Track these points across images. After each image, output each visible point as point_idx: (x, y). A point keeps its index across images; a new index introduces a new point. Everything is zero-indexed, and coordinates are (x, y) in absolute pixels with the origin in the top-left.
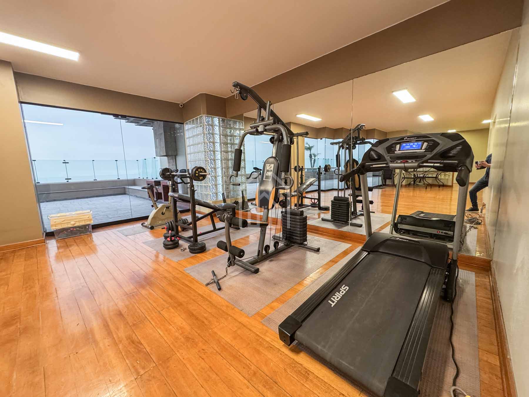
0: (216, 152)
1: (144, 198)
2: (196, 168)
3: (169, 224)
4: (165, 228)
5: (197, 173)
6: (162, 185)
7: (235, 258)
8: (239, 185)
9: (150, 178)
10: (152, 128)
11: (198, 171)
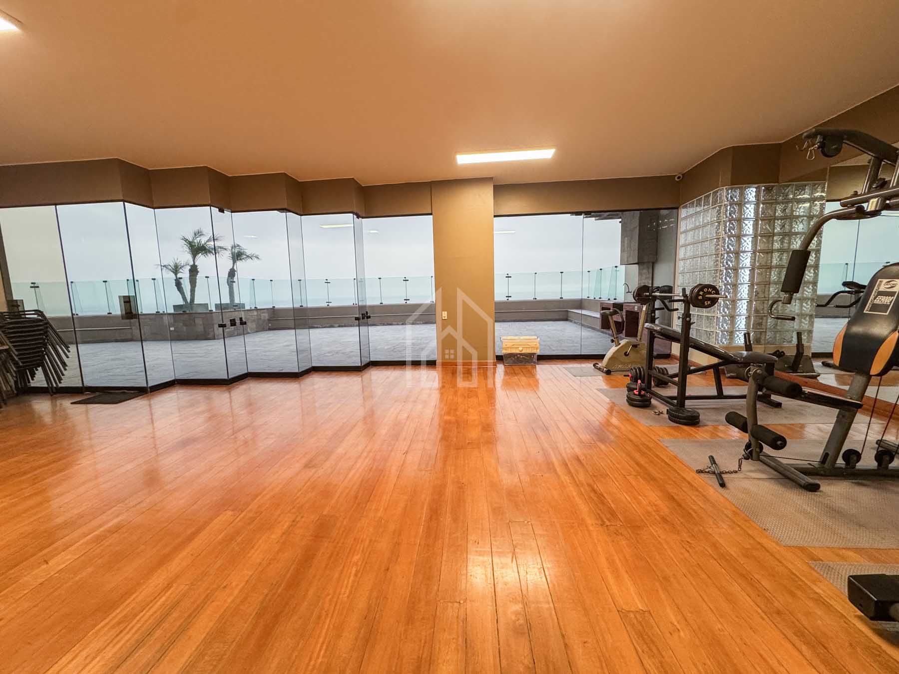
0: (742, 254)
1: (593, 329)
2: (700, 287)
3: (636, 371)
4: (628, 376)
5: (700, 295)
6: (624, 310)
7: (761, 448)
8: (793, 319)
9: (604, 298)
10: (620, 220)
11: (703, 291)
